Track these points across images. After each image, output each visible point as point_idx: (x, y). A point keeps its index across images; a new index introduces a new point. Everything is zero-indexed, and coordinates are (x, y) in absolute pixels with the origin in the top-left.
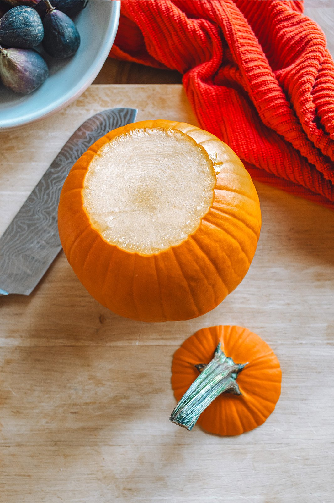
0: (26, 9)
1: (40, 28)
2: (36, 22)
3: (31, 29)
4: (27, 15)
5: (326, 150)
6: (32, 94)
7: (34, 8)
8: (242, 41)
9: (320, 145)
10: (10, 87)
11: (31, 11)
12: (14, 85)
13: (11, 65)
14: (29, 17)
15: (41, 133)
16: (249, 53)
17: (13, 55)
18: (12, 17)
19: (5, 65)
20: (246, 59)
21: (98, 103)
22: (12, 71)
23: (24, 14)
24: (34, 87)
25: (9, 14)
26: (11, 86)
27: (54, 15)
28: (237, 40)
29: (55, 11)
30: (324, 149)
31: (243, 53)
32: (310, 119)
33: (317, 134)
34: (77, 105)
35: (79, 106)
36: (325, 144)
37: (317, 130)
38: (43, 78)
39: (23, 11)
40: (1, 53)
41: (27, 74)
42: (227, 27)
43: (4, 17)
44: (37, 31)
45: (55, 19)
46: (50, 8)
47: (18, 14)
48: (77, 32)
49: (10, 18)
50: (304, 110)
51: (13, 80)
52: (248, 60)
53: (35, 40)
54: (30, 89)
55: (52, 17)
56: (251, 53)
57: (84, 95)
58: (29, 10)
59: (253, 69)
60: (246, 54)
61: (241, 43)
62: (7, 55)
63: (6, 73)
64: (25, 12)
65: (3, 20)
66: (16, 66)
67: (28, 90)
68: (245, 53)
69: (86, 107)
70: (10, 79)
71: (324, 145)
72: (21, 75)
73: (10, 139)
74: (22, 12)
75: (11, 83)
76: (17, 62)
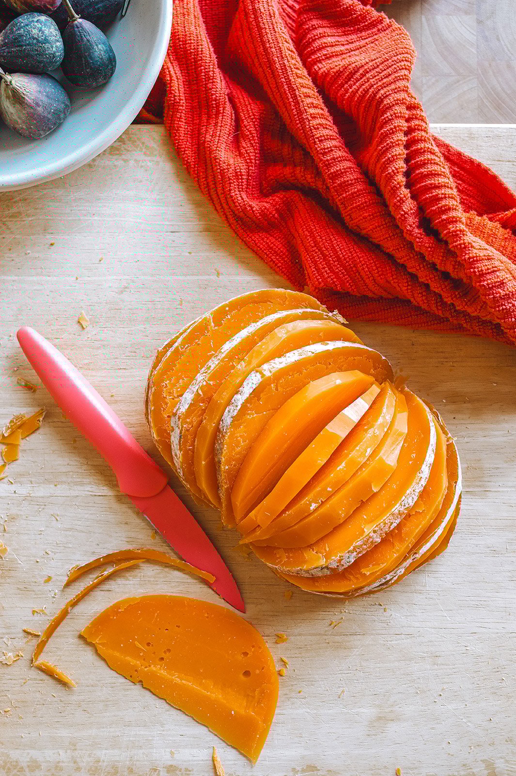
0: (39, 18)
1: (58, 44)
2: (54, 36)
3: (46, 46)
4: (40, 26)
5: (443, 265)
6: (47, 137)
7: (50, 16)
8: (312, 111)
9: (433, 259)
10: (15, 129)
11: (45, 20)
12: (21, 125)
13: (17, 97)
14: (43, 29)
15: (60, 192)
16: (324, 128)
17: (20, 82)
18: (19, 29)
19: (8, 97)
20: (321, 136)
21: (141, 150)
22: (18, 105)
23: (36, 24)
24: (50, 129)
25: (14, 25)
26: (17, 126)
27: (79, 26)
28: (305, 110)
29: (80, 20)
30: (441, 263)
31: (315, 129)
32: (414, 226)
33: (427, 245)
34: (111, 154)
35: (114, 155)
36: (441, 258)
37: (426, 239)
38: (62, 116)
39: (35, 20)
40: (3, 80)
41: (40, 109)
42: (289, 93)
43: (8, 28)
44: (54, 49)
45: (79, 32)
46: (73, 17)
47: (27, 25)
48: (111, 50)
49: (16, 30)
50: (402, 215)
51: (19, 118)
52: (323, 138)
53: (51, 62)
54: (44, 131)
55: (76, 29)
56: (327, 128)
57: (120, 139)
58: (43, 18)
59: (332, 150)
60: (320, 129)
61: (311, 114)
62: (11, 82)
63: (10, 109)
64: (37, 21)
65: (6, 33)
66: (24, 98)
67: (42, 132)
68: (318, 128)
69: (124, 157)
70: (15, 117)
71: (439, 259)
72: (32, 111)
73: (15, 202)
74: (33, 21)
75: (17, 123)
76: (25, 93)
